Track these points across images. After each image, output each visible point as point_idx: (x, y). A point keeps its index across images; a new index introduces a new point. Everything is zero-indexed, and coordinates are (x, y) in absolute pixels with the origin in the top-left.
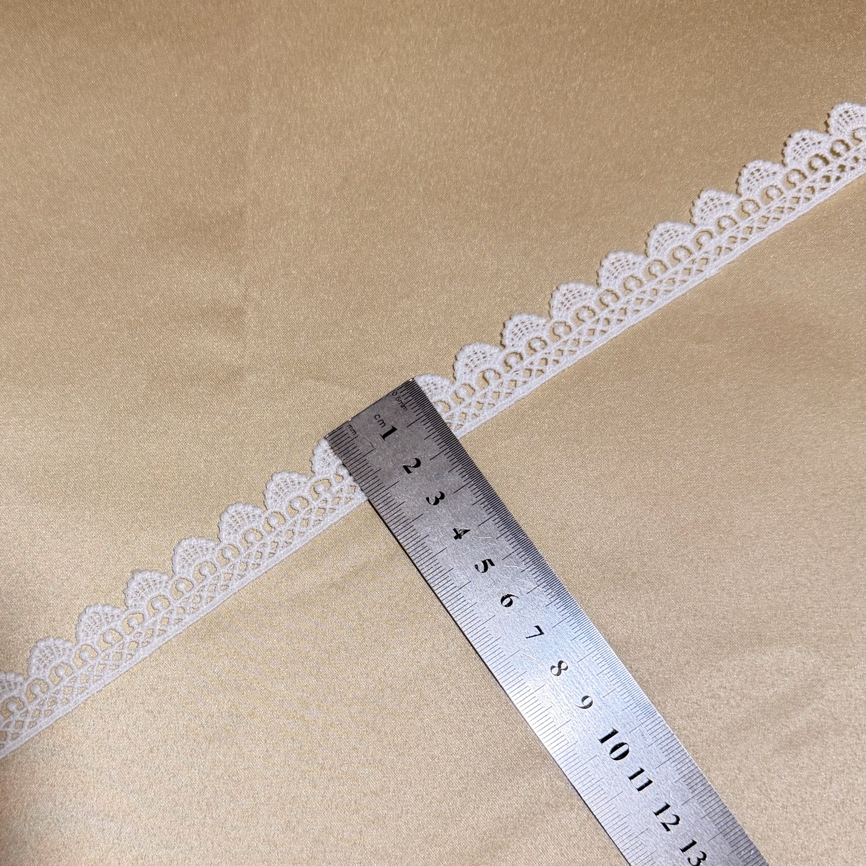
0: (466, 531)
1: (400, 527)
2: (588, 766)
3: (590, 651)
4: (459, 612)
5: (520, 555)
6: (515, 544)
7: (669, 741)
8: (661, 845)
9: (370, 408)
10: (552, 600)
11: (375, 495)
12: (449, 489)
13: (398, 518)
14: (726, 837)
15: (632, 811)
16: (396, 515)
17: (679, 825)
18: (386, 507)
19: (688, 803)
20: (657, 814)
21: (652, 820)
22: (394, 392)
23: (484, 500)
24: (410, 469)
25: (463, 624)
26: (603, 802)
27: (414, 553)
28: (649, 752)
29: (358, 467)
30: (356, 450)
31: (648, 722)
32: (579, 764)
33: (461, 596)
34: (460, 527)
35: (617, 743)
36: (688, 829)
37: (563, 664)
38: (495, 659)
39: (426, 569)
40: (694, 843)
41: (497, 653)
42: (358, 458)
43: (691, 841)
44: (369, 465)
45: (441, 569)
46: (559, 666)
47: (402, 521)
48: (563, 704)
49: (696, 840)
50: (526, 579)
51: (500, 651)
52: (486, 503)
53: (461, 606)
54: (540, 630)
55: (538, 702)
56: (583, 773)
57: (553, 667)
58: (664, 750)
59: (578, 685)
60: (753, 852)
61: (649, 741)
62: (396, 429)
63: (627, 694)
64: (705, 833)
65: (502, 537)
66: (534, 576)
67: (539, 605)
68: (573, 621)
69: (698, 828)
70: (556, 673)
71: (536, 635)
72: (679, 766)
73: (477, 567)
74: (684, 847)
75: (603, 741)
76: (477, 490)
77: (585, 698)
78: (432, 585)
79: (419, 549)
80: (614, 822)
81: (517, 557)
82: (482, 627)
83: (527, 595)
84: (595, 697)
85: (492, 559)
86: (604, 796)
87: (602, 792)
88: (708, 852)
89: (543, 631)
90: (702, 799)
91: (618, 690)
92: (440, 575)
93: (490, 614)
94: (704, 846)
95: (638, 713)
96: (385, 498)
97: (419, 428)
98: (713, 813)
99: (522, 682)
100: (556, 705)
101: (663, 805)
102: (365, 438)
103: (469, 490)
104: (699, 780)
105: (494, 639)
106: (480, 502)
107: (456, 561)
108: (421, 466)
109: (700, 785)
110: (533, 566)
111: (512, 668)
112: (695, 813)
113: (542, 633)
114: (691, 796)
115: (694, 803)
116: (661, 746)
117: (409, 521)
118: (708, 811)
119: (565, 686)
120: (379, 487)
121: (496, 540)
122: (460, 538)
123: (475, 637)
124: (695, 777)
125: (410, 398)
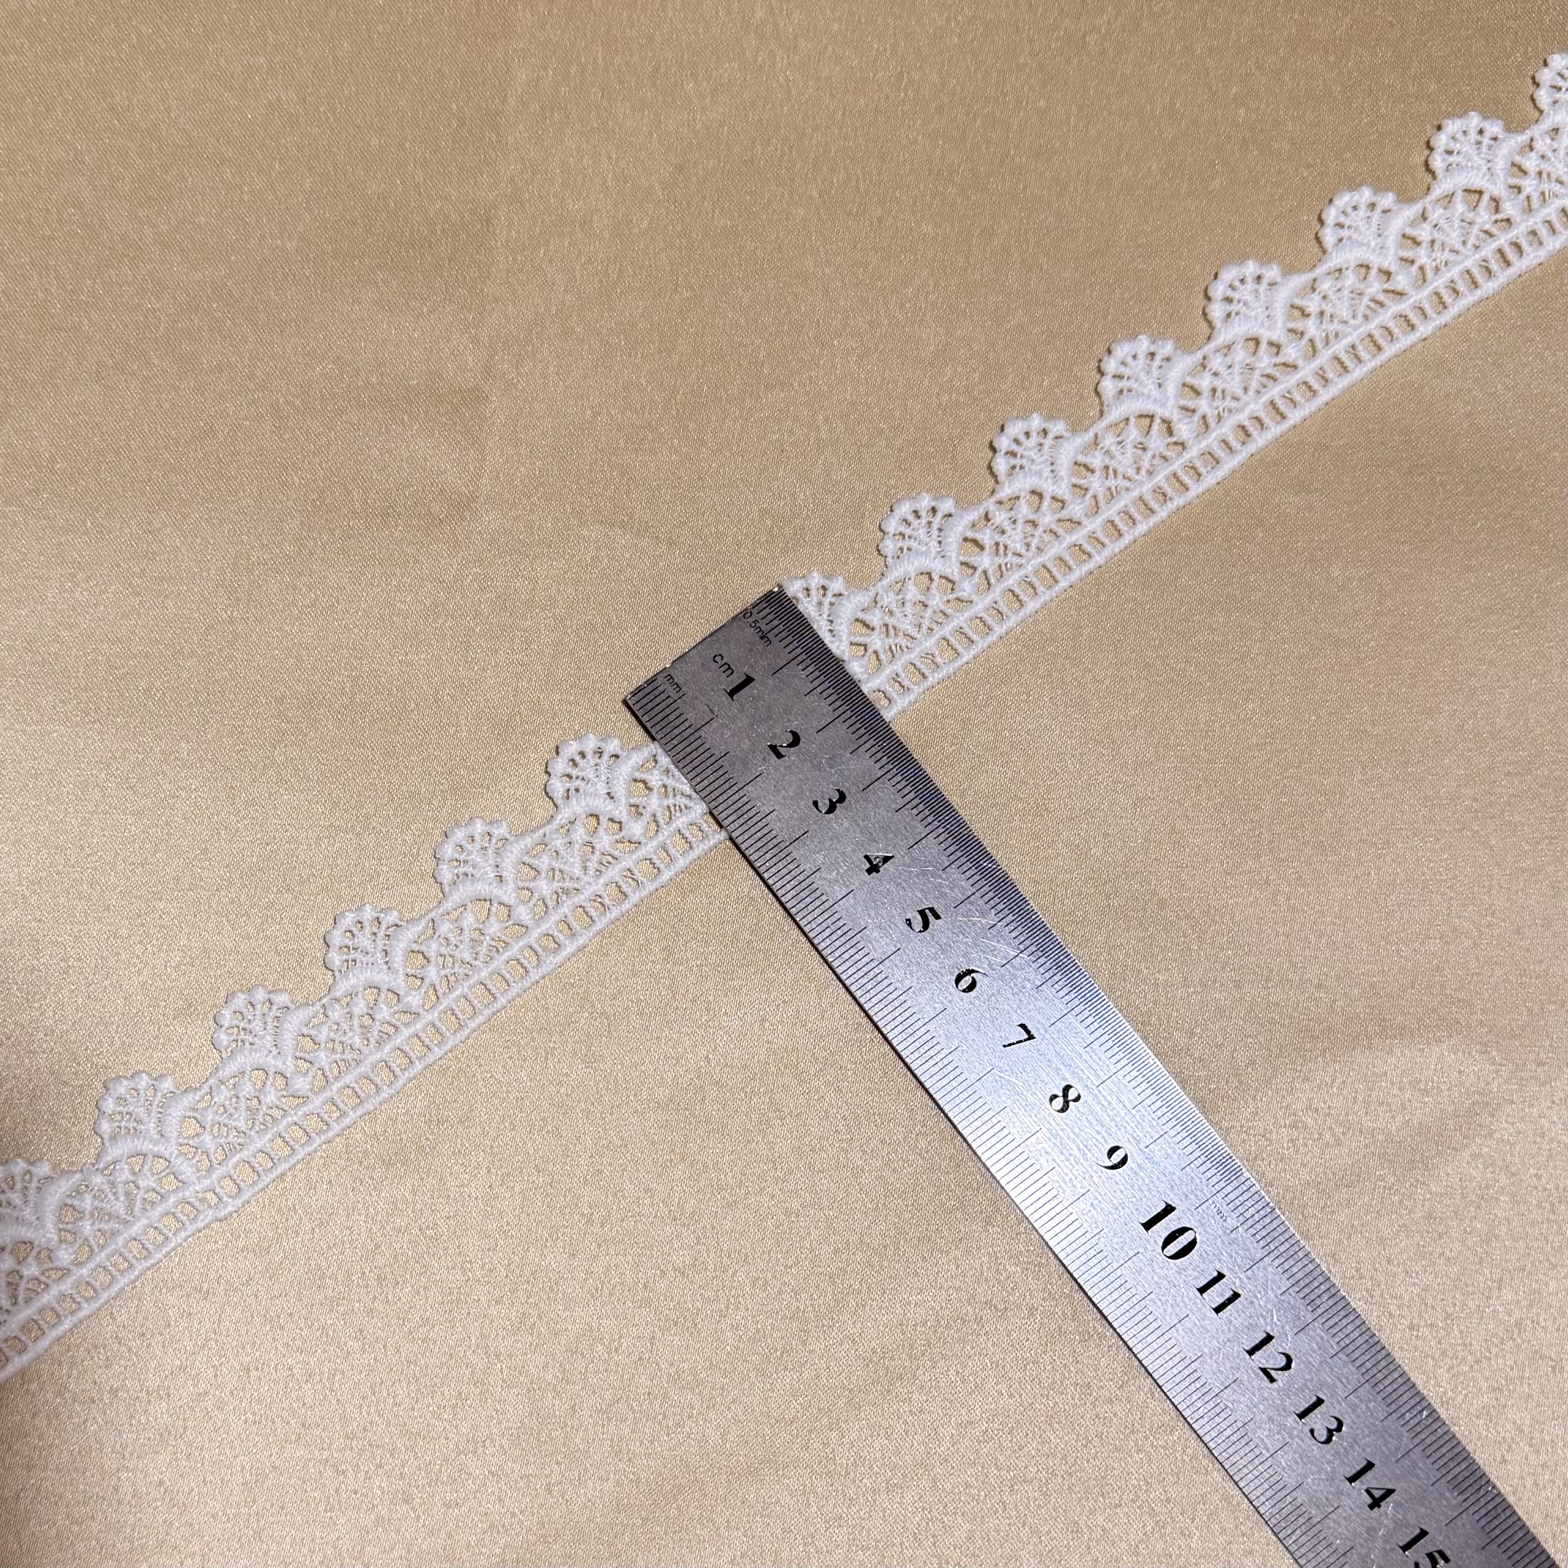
0: (886, 859)
1: (768, 856)
2: (1125, 1273)
3: (1119, 1066)
4: (881, 1006)
5: (986, 898)
6: (976, 878)
7: (1267, 1220)
8: (1261, 1407)
9: (704, 643)
10: (1047, 975)
11: (721, 799)
12: (854, 784)
13: (764, 840)
14: (1377, 1389)
15: (1206, 1350)
16: (759, 834)
17: (1292, 1371)
18: (742, 821)
19: (1306, 1330)
20: (1251, 1352)
21: (1243, 1364)
22: (745, 613)
23: (917, 801)
24: (781, 750)
25: (889, 1028)
26: (1154, 1336)
27: (794, 902)
28: (1234, 1241)
29: (688, 750)
30: (682, 719)
31: (1229, 1189)
32: (1108, 1270)
33: (884, 976)
34: (877, 853)
35: (1173, 1229)
36: (1308, 1377)
37: (1071, 1091)
38: (948, 1088)
39: (819, 929)
40: (1319, 1402)
41: (951, 1076)
42: (686, 734)
43: (1314, 1399)
44: (707, 746)
45: (845, 929)
46: (1065, 1095)
47: (771, 845)
48: (1073, 1162)
49: (1322, 1397)
50: (998, 942)
51: (958, 1072)
52: (921, 807)
53: (883, 994)
54: (1028, 1032)
55: (1029, 1162)
56: (1116, 1285)
57: (1054, 1097)
58: (1258, 1237)
59: (1099, 1128)
60: (1425, 1413)
61: (1232, 1222)
62: (753, 680)
63: (1188, 1140)
64: (1338, 1384)
65: (953, 866)
66: (1014, 934)
67: (1024, 987)
68: (1086, 1013)
69: (1325, 1375)
70: (1060, 1106)
71: (1021, 1041)
72: (1286, 1266)
73: (909, 924)
74: (1302, 1409)
75: (1148, 1225)
76: (904, 783)
77: (1112, 1151)
78: (830, 959)
79: (803, 895)
80: (1175, 1371)
81: (981, 902)
82: (923, 1030)
83: (1003, 970)
84: (1131, 1147)
85: (936, 907)
86: (1155, 1325)
87: (1151, 1318)
88: (1347, 1416)
89: (1033, 1032)
90: (1331, 1323)
91: (1173, 1133)
92: (843, 939)
93: (936, 1005)
94: (1338, 1408)
95: (1209, 1174)
96: (739, 804)
97: (794, 676)
98: (1351, 1348)
99: (999, 1127)
100: (1062, 1165)
101: (1261, 1336)
102: (697, 698)
103: (888, 785)
104: (1323, 1288)
105: (946, 1052)
106: (909, 806)
107: (872, 913)
108: (801, 744)
109: (1325, 1297)
110: (1011, 918)
111: (981, 1102)
112: (1320, 1348)
113: (1031, 1037)
114: (1310, 1317)
115: (1317, 1330)
116: (1252, 1231)
117: (783, 845)
118: (1342, 1344)
119: (1077, 1130)
120: (727, 786)
121: (941, 873)
122: (878, 871)
123: (912, 1048)
124: (1316, 1284)
125: (776, 622)
